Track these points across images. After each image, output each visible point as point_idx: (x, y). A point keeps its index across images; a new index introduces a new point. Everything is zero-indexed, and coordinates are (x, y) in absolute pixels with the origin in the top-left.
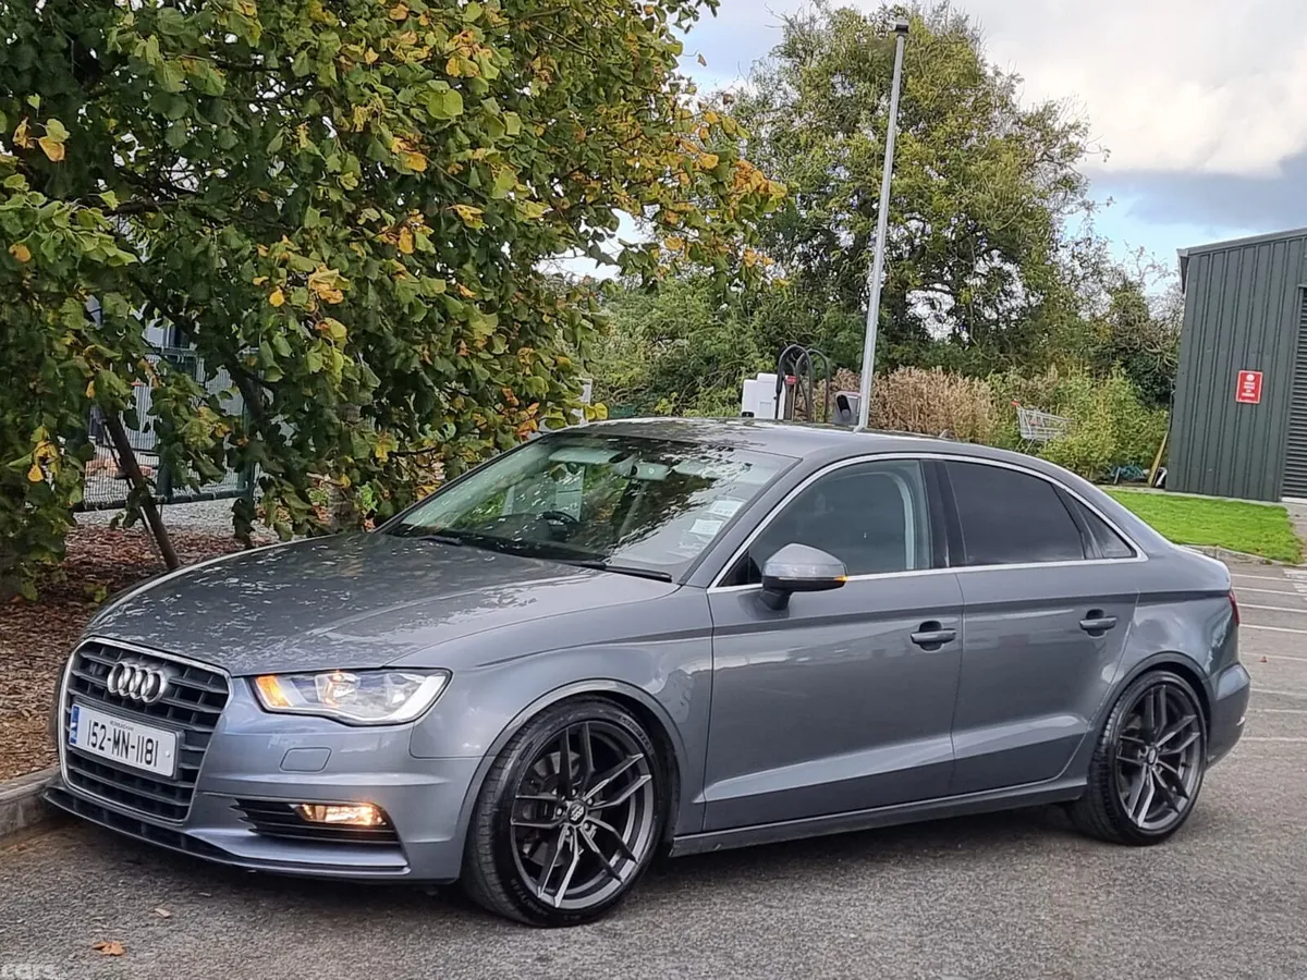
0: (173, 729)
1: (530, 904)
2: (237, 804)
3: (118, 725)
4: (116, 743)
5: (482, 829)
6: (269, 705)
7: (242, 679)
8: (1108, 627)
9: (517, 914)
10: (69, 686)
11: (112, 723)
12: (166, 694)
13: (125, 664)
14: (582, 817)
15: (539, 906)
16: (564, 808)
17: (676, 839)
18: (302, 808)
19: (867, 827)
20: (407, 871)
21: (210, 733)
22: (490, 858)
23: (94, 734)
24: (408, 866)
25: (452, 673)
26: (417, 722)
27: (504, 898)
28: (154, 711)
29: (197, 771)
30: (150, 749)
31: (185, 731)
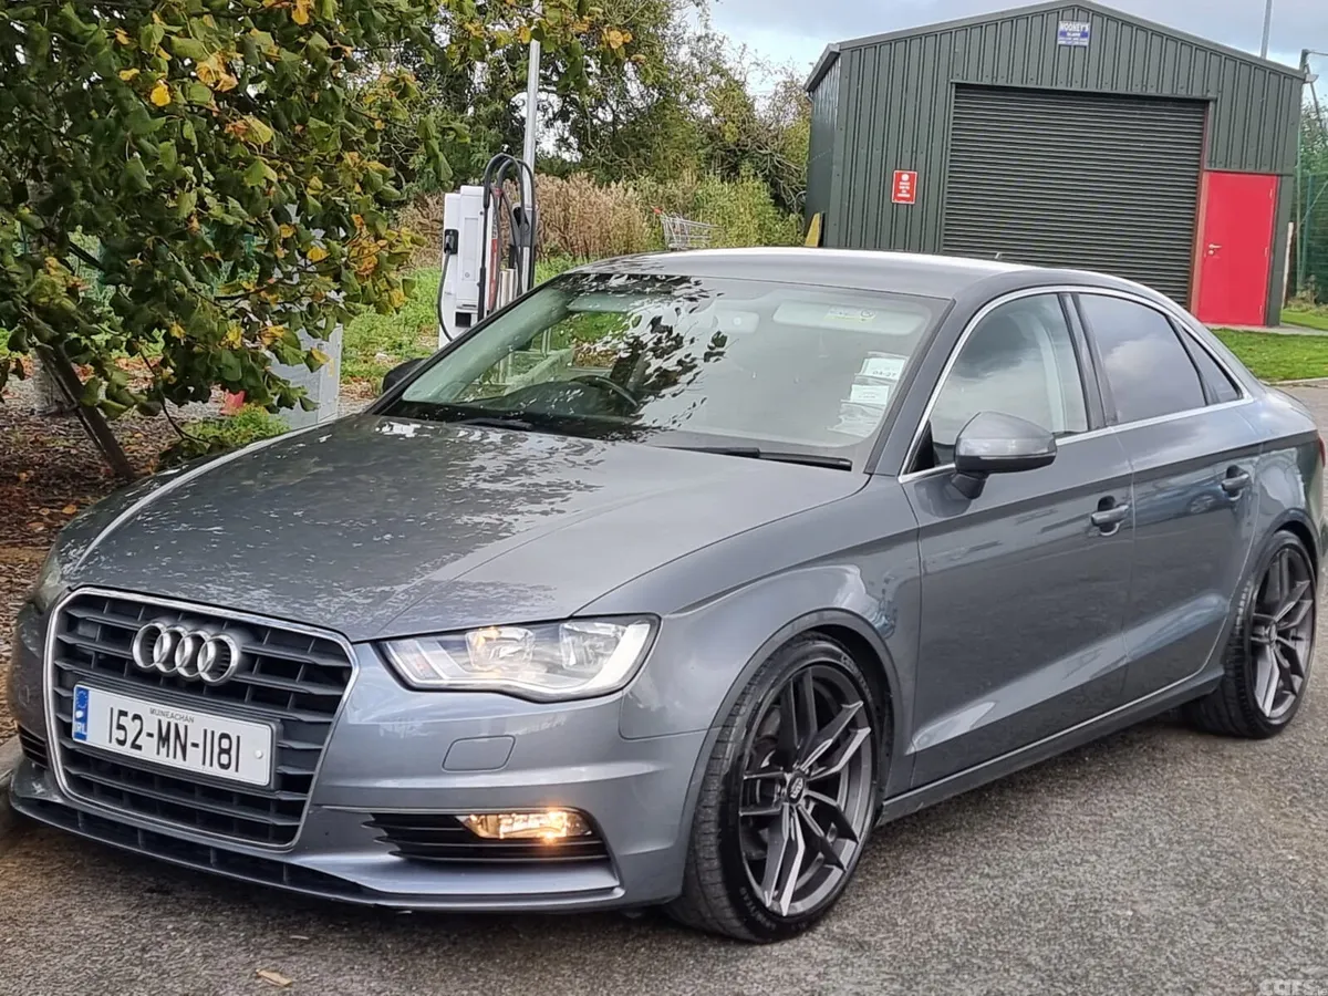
0: (265, 720)
1: (760, 917)
2: (373, 819)
3: (163, 714)
4: (164, 740)
5: (706, 826)
6: (415, 680)
7: (368, 645)
8: (1244, 484)
9: (743, 933)
10: (56, 658)
11: (153, 712)
12: (242, 668)
13: (159, 625)
14: (801, 791)
15: (769, 918)
16: (783, 782)
17: (885, 803)
18: (470, 819)
19: (1047, 757)
20: (619, 893)
21: (330, 723)
22: (716, 863)
23: (121, 727)
24: (621, 886)
25: (660, 619)
26: (626, 690)
27: (729, 913)
28: (225, 693)
29: (311, 777)
30: (226, 748)
31: (282, 719)
